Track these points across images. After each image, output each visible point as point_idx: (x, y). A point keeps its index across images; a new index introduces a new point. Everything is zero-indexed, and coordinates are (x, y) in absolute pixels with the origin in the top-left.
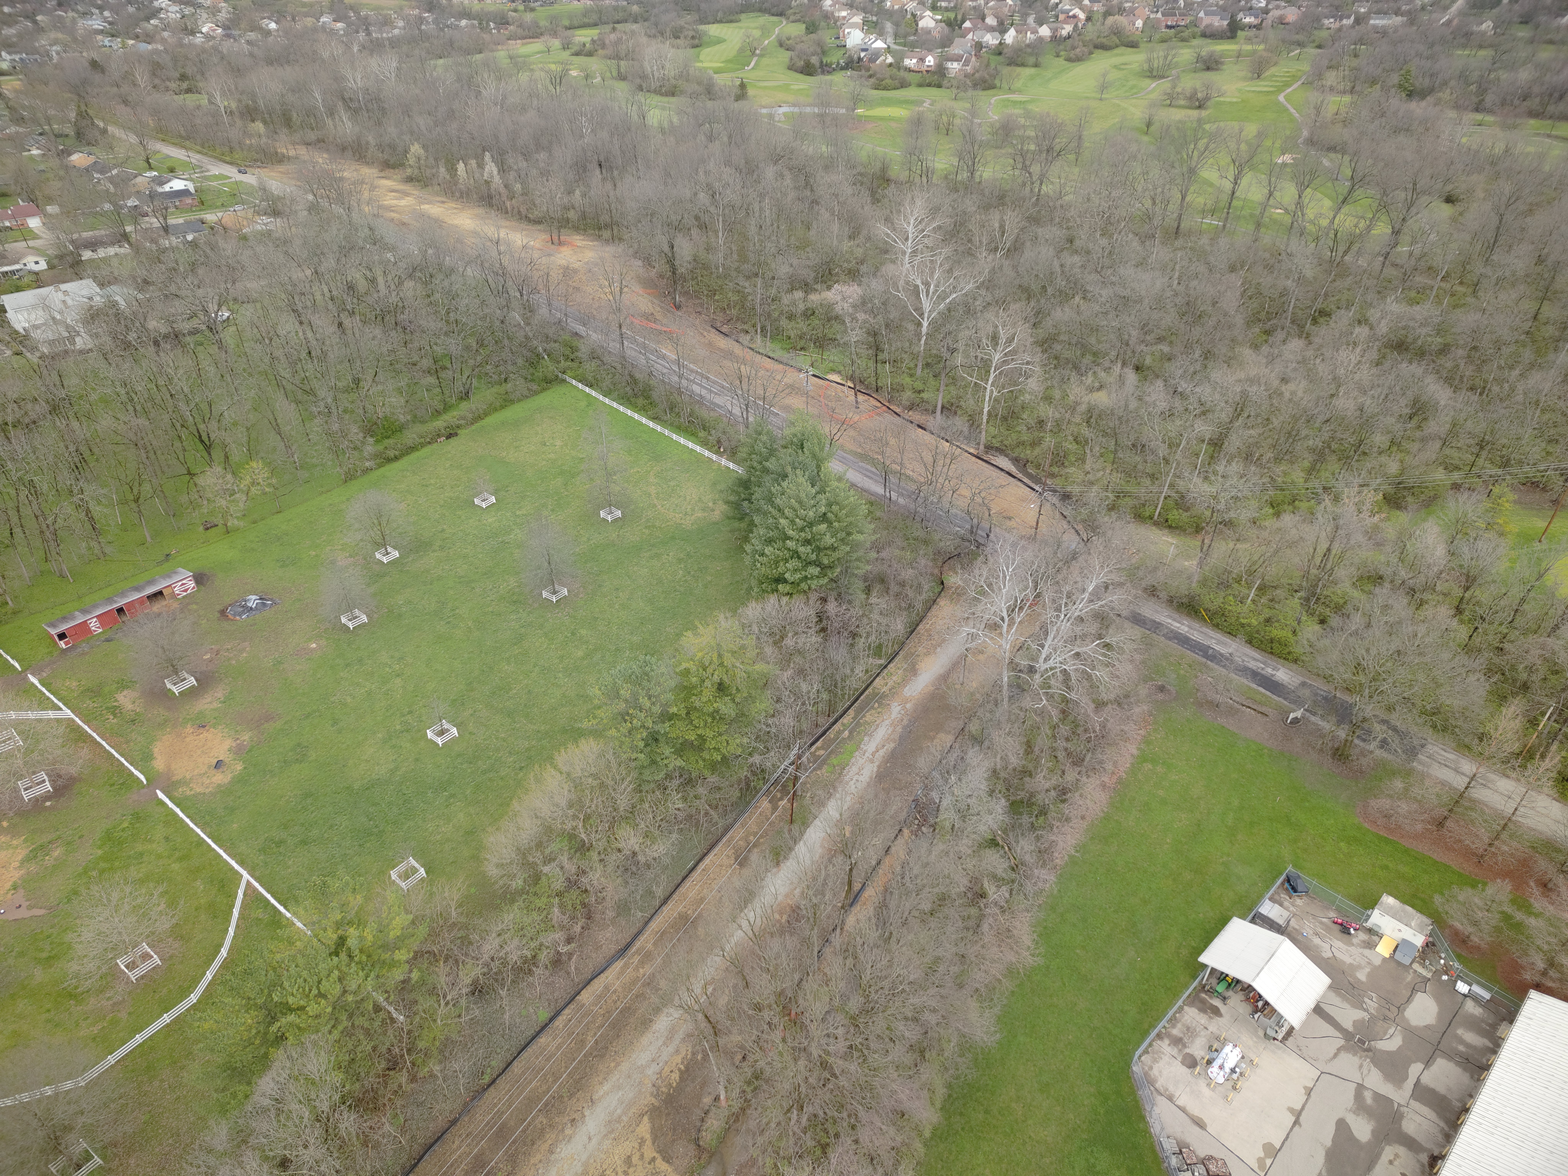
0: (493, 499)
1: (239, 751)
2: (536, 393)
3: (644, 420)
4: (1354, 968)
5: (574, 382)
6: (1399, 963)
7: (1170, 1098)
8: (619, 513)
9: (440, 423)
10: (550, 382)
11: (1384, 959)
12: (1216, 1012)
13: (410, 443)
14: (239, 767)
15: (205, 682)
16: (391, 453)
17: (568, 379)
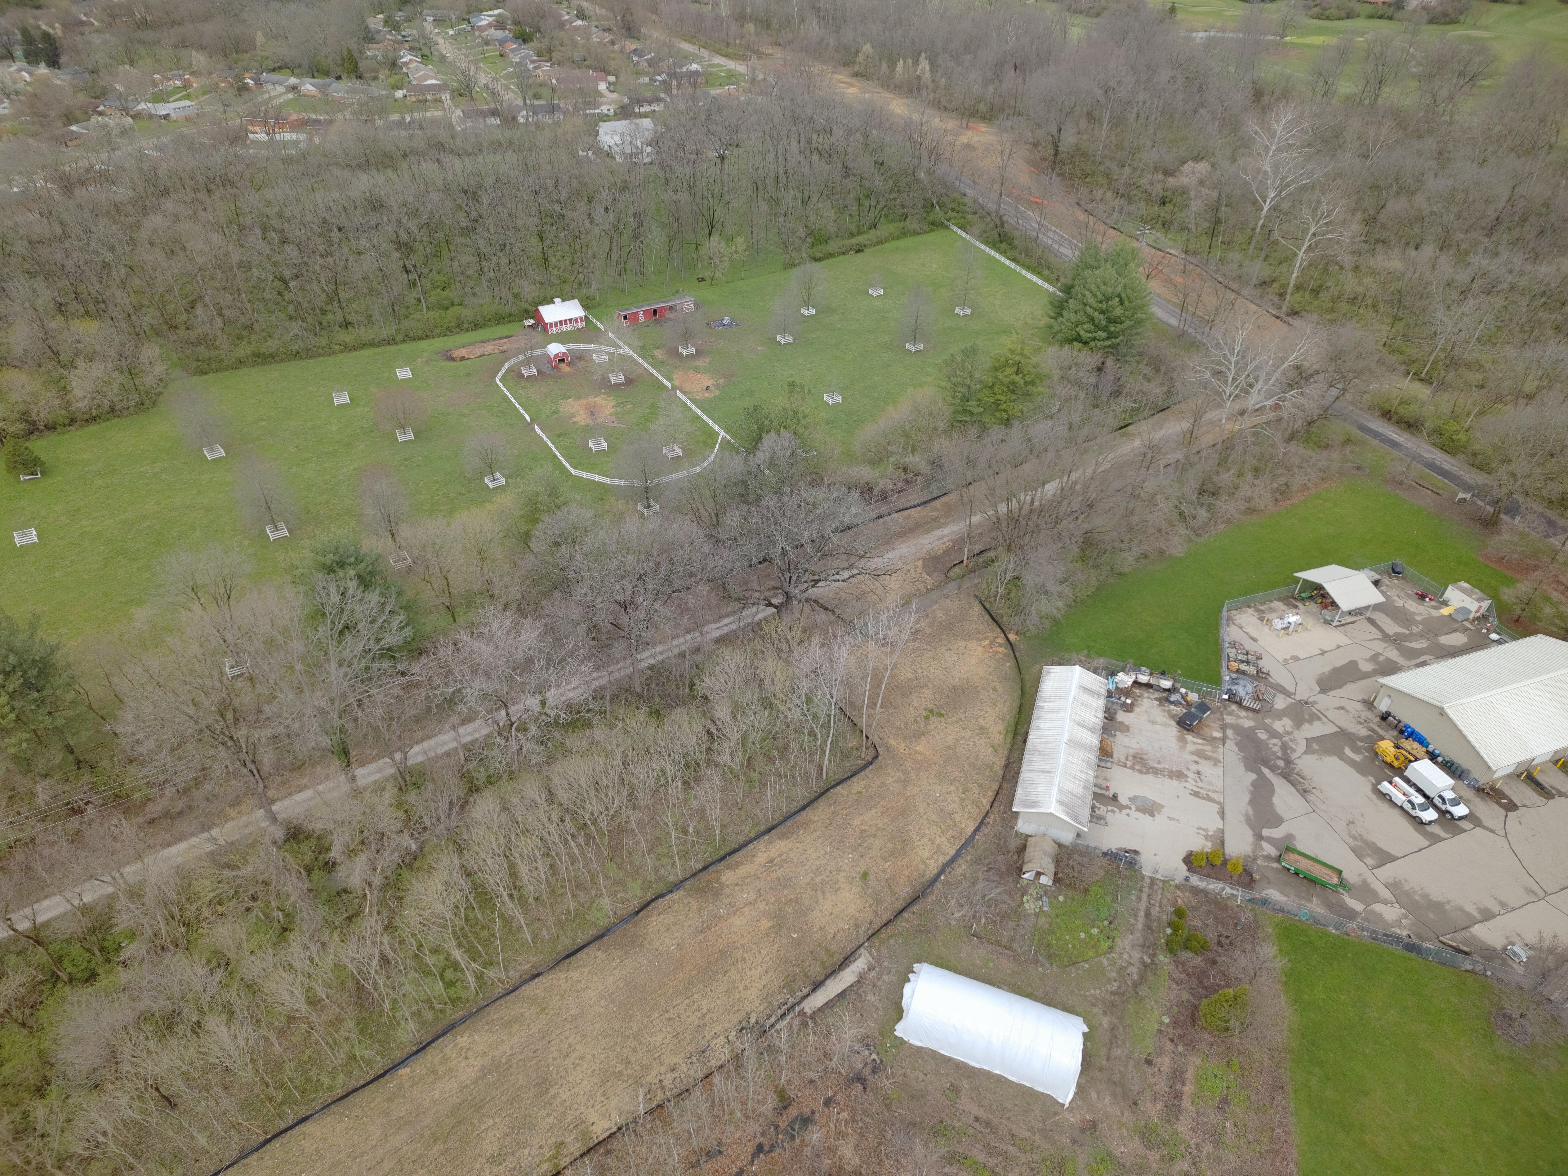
0: (882, 292)
1: (717, 386)
2: (925, 232)
3: (1003, 259)
4: (1415, 614)
5: (955, 228)
6: (1453, 619)
7: (1241, 628)
8: (969, 311)
9: (854, 241)
10: (938, 225)
11: (1443, 616)
12: (1296, 607)
13: (831, 251)
14: (718, 392)
15: (699, 353)
16: (818, 255)
17: (951, 226)
